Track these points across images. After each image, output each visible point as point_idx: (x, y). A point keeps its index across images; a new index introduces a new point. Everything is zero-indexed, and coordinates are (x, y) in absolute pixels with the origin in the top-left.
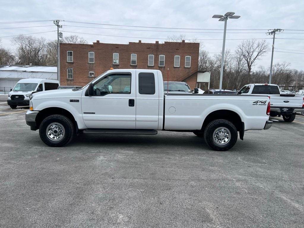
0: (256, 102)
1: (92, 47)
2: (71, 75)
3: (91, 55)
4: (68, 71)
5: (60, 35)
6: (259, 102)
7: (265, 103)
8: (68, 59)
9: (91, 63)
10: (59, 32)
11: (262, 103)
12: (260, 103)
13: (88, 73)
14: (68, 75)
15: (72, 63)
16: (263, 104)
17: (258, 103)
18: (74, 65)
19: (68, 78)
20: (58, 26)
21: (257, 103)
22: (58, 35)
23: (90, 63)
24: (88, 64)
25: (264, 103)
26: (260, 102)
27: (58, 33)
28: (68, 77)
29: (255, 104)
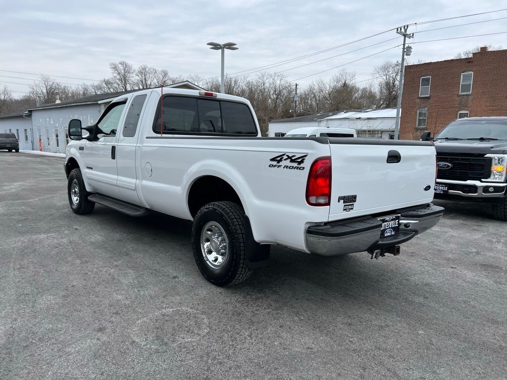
0: (278, 159)
1: (469, 62)
2: (423, 120)
3: (467, 78)
4: (418, 114)
5: (407, 51)
6: (285, 157)
7: (302, 162)
8: (421, 91)
9: (464, 95)
10: (406, 46)
11: (292, 161)
12: (288, 163)
13: (457, 114)
14: (419, 120)
15: (428, 98)
16: (295, 165)
17: (283, 163)
18: (430, 101)
19: (417, 125)
20: (405, 36)
21: (279, 162)
22: (404, 52)
23: (461, 95)
24: (458, 96)
25: (300, 163)
26: (289, 157)
27: (404, 48)
28: (417, 123)
29: (275, 163)
